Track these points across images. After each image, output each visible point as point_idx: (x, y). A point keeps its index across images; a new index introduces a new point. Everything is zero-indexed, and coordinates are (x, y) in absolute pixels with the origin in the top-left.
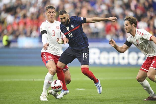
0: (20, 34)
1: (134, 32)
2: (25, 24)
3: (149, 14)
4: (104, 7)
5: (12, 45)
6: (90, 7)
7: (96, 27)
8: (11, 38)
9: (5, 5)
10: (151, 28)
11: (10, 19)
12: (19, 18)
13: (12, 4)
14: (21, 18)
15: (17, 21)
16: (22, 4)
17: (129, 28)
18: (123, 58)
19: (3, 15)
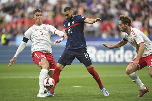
0: (18, 33)
1: (129, 30)
2: (23, 23)
3: (143, 13)
4: (99, 7)
5: (10, 43)
6: (86, 7)
7: (92, 26)
8: (9, 36)
9: (4, 5)
10: (146, 26)
11: (8, 18)
12: (17, 17)
13: (10, 4)
14: (19, 17)
15: (15, 20)
16: (20, 4)
17: (122, 28)
18: (119, 56)
19: (2, 14)
